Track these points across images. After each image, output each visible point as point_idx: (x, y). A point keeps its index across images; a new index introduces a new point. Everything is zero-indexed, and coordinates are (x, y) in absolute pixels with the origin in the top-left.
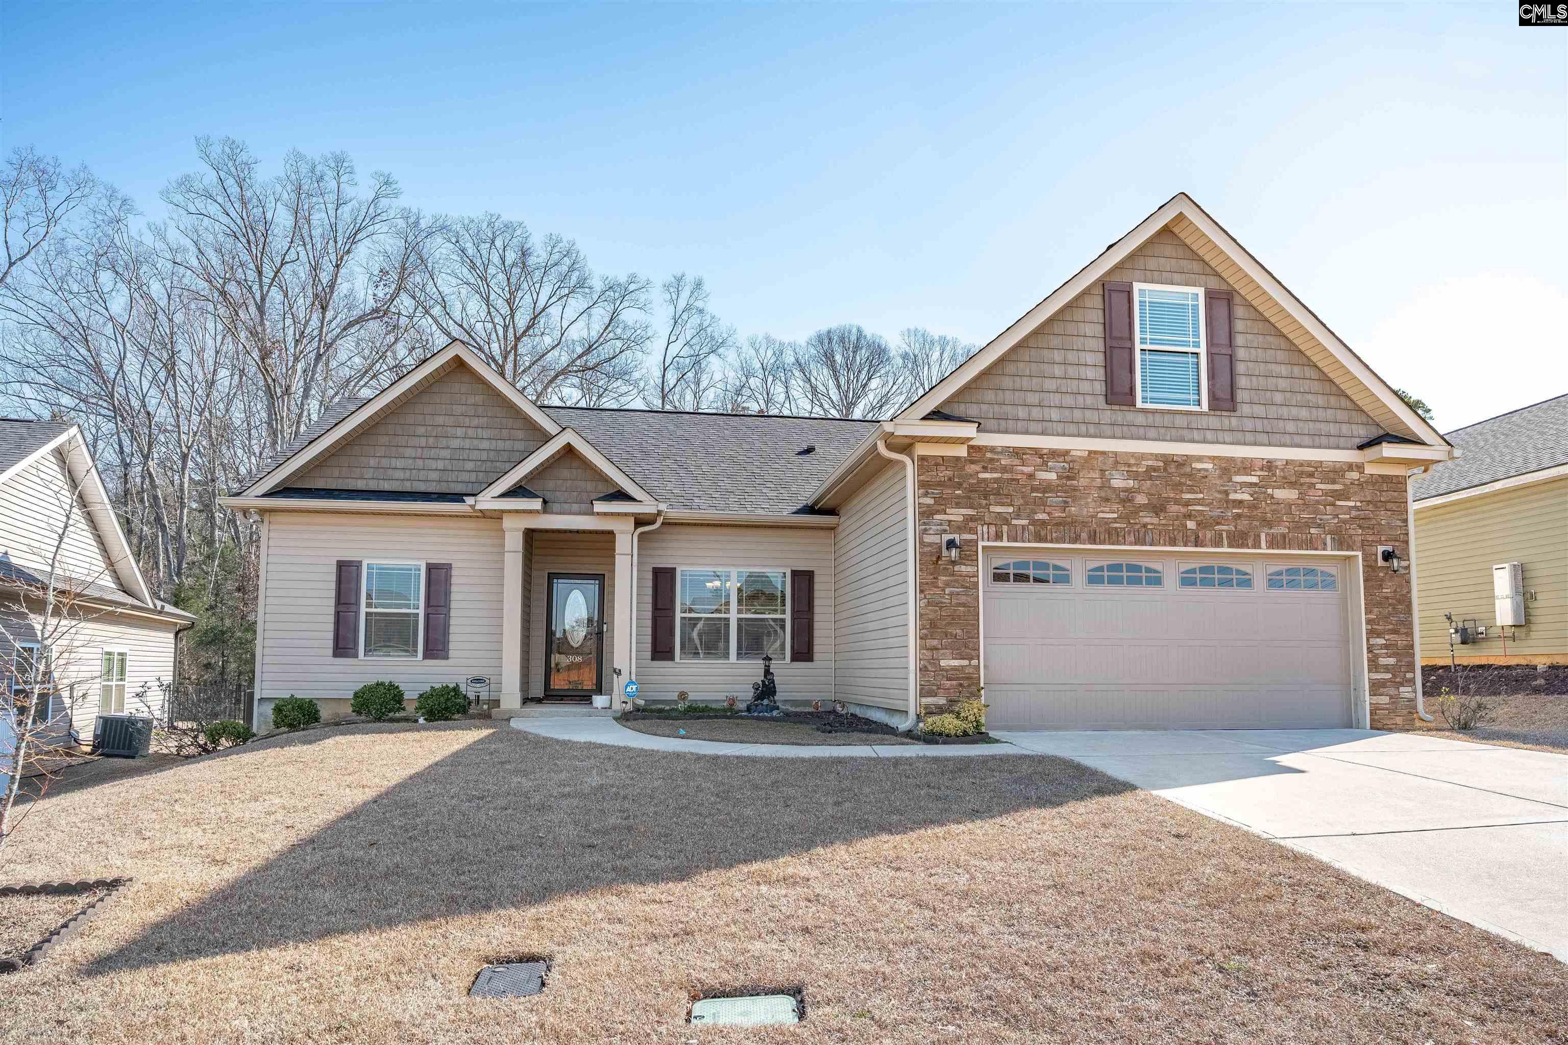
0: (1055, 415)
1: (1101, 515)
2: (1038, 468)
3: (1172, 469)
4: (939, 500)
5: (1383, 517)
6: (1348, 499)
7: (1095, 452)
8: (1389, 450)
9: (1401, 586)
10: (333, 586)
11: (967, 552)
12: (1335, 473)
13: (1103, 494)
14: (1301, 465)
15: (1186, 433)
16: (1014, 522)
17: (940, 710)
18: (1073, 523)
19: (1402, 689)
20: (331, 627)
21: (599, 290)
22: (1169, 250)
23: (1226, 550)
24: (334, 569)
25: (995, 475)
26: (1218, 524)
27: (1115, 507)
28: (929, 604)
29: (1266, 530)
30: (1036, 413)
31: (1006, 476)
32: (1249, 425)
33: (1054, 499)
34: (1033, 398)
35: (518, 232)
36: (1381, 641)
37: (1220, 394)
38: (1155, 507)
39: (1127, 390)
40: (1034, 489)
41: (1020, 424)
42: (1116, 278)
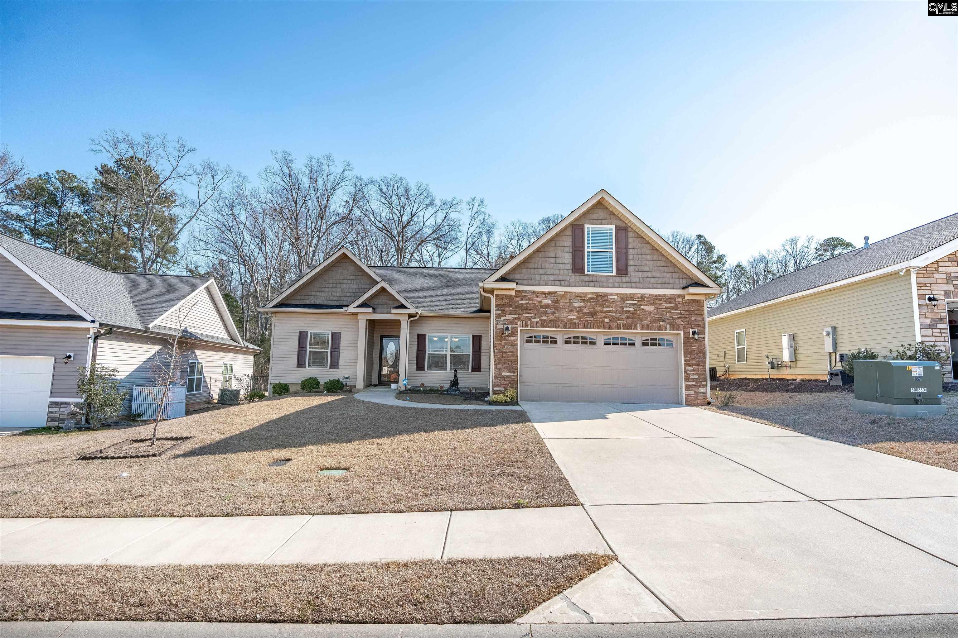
0: (551, 278)
1: (569, 317)
2: (543, 299)
3: (599, 298)
4: (503, 312)
5: (693, 317)
6: (677, 310)
7: (567, 292)
8: (692, 290)
9: (701, 346)
10: (297, 341)
11: (514, 332)
12: (671, 299)
13: (570, 309)
14: (656, 296)
15: (606, 284)
16: (533, 320)
17: (502, 392)
18: (557, 320)
19: (700, 389)
20: (296, 356)
21: (439, 205)
22: (600, 211)
23: (622, 331)
24: (298, 334)
25: (526, 302)
26: (619, 320)
27: (575, 314)
28: (498, 352)
29: (640, 322)
30: (543, 277)
31: (530, 302)
32: (634, 280)
33: (549, 311)
34: (542, 271)
35: (404, 182)
36: (691, 369)
37: (621, 268)
38: (592, 313)
39: (581, 267)
40: (541, 307)
41: (537, 282)
42: (578, 223)
